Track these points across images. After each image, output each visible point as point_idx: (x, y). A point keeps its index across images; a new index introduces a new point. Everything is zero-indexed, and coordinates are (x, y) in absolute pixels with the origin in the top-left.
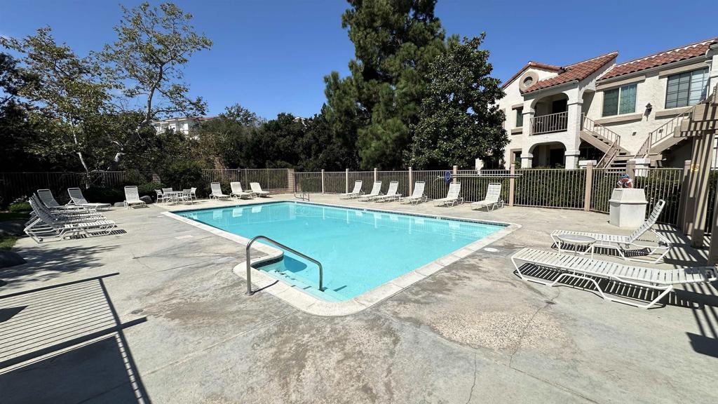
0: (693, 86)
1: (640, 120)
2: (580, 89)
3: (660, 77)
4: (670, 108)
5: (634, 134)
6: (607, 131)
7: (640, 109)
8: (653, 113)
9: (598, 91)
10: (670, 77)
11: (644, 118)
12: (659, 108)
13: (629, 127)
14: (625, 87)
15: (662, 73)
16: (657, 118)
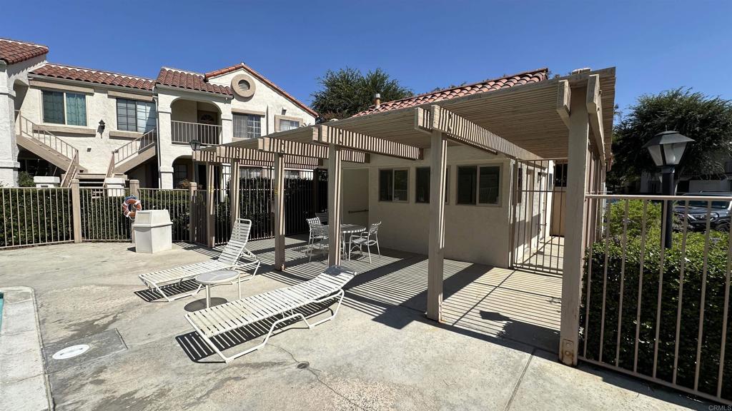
0: (139, 114)
1: (94, 136)
2: (10, 76)
3: (110, 97)
4: (122, 129)
5: (89, 150)
6: (58, 141)
7: (93, 125)
8: (106, 131)
9: (33, 87)
10: (119, 99)
11: (98, 134)
12: (112, 126)
13: (81, 141)
14: (70, 94)
15: (111, 93)
16: (111, 137)
